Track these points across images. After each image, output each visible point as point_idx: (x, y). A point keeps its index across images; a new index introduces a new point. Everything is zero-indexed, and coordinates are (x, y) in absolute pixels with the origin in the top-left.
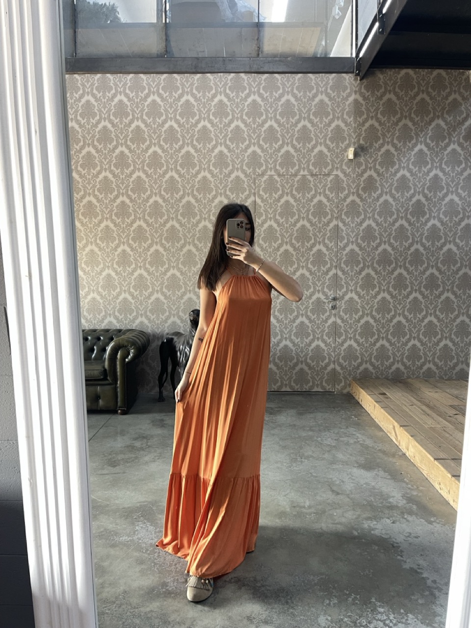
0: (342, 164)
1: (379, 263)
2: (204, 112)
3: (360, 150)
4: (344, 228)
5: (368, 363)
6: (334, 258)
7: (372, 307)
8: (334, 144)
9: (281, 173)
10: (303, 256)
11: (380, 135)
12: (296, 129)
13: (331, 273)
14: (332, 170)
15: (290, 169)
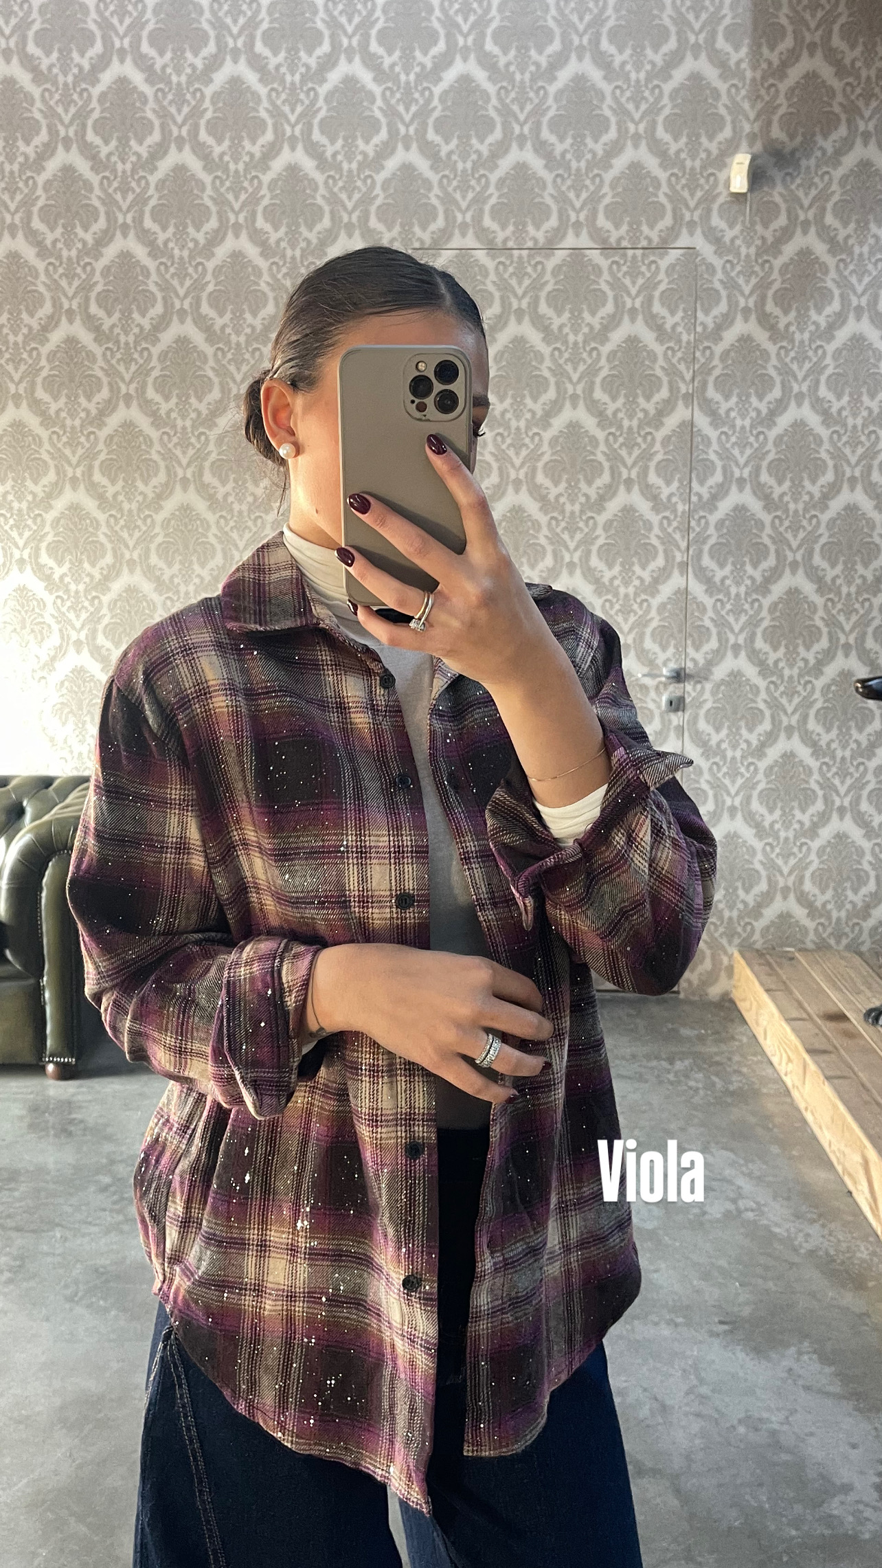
0: (708, 212)
1: (831, 553)
2: (235, 30)
3: (773, 160)
4: (713, 434)
5: (792, 897)
6: (677, 536)
7: (807, 704)
8: (684, 140)
9: (499, 240)
10: (572, 529)
11: (837, 109)
12: (552, 89)
13: (667, 590)
14: (673, 232)
15: (531, 229)
